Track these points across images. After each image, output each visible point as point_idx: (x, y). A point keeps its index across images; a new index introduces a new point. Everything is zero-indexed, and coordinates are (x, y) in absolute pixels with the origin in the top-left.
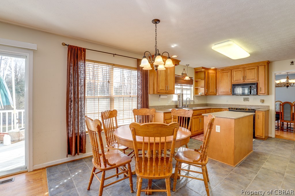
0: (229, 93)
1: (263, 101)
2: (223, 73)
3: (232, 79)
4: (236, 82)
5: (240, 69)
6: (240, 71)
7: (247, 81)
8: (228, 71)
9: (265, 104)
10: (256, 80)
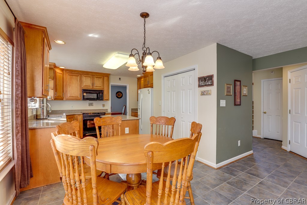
0: (78, 98)
1: (104, 106)
2: (72, 75)
3: (82, 84)
4: (86, 87)
5: (89, 76)
6: (89, 77)
7: (95, 88)
8: (78, 75)
9: (105, 108)
10: (102, 88)
